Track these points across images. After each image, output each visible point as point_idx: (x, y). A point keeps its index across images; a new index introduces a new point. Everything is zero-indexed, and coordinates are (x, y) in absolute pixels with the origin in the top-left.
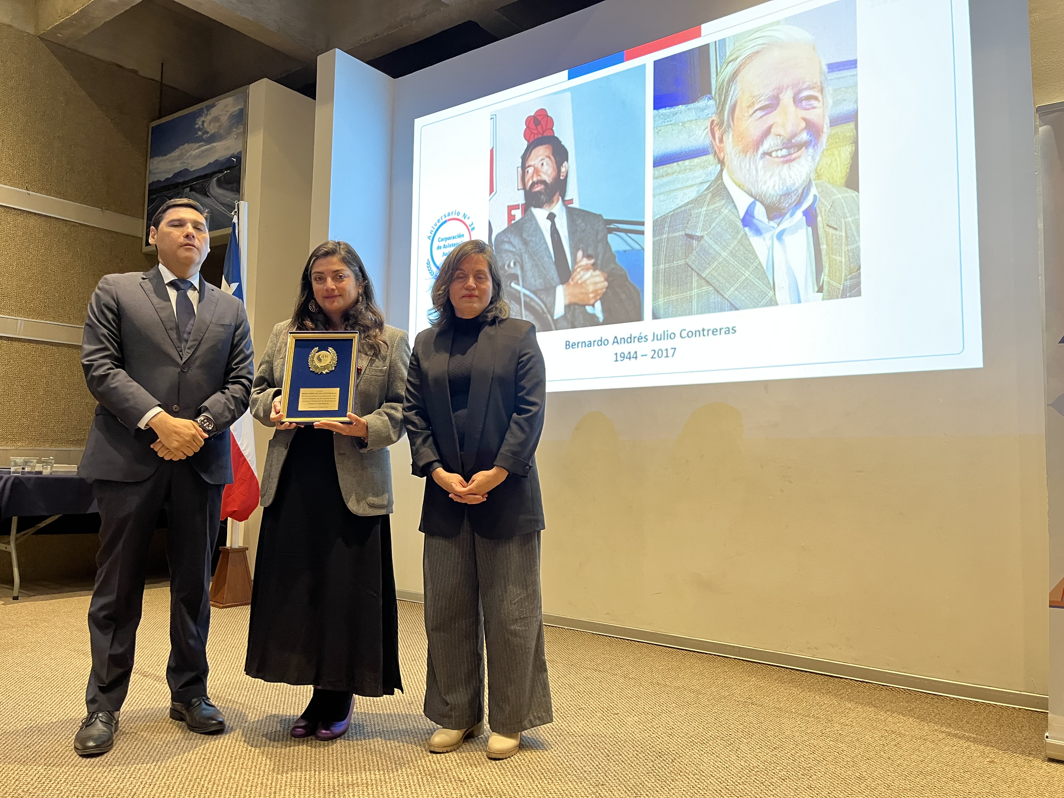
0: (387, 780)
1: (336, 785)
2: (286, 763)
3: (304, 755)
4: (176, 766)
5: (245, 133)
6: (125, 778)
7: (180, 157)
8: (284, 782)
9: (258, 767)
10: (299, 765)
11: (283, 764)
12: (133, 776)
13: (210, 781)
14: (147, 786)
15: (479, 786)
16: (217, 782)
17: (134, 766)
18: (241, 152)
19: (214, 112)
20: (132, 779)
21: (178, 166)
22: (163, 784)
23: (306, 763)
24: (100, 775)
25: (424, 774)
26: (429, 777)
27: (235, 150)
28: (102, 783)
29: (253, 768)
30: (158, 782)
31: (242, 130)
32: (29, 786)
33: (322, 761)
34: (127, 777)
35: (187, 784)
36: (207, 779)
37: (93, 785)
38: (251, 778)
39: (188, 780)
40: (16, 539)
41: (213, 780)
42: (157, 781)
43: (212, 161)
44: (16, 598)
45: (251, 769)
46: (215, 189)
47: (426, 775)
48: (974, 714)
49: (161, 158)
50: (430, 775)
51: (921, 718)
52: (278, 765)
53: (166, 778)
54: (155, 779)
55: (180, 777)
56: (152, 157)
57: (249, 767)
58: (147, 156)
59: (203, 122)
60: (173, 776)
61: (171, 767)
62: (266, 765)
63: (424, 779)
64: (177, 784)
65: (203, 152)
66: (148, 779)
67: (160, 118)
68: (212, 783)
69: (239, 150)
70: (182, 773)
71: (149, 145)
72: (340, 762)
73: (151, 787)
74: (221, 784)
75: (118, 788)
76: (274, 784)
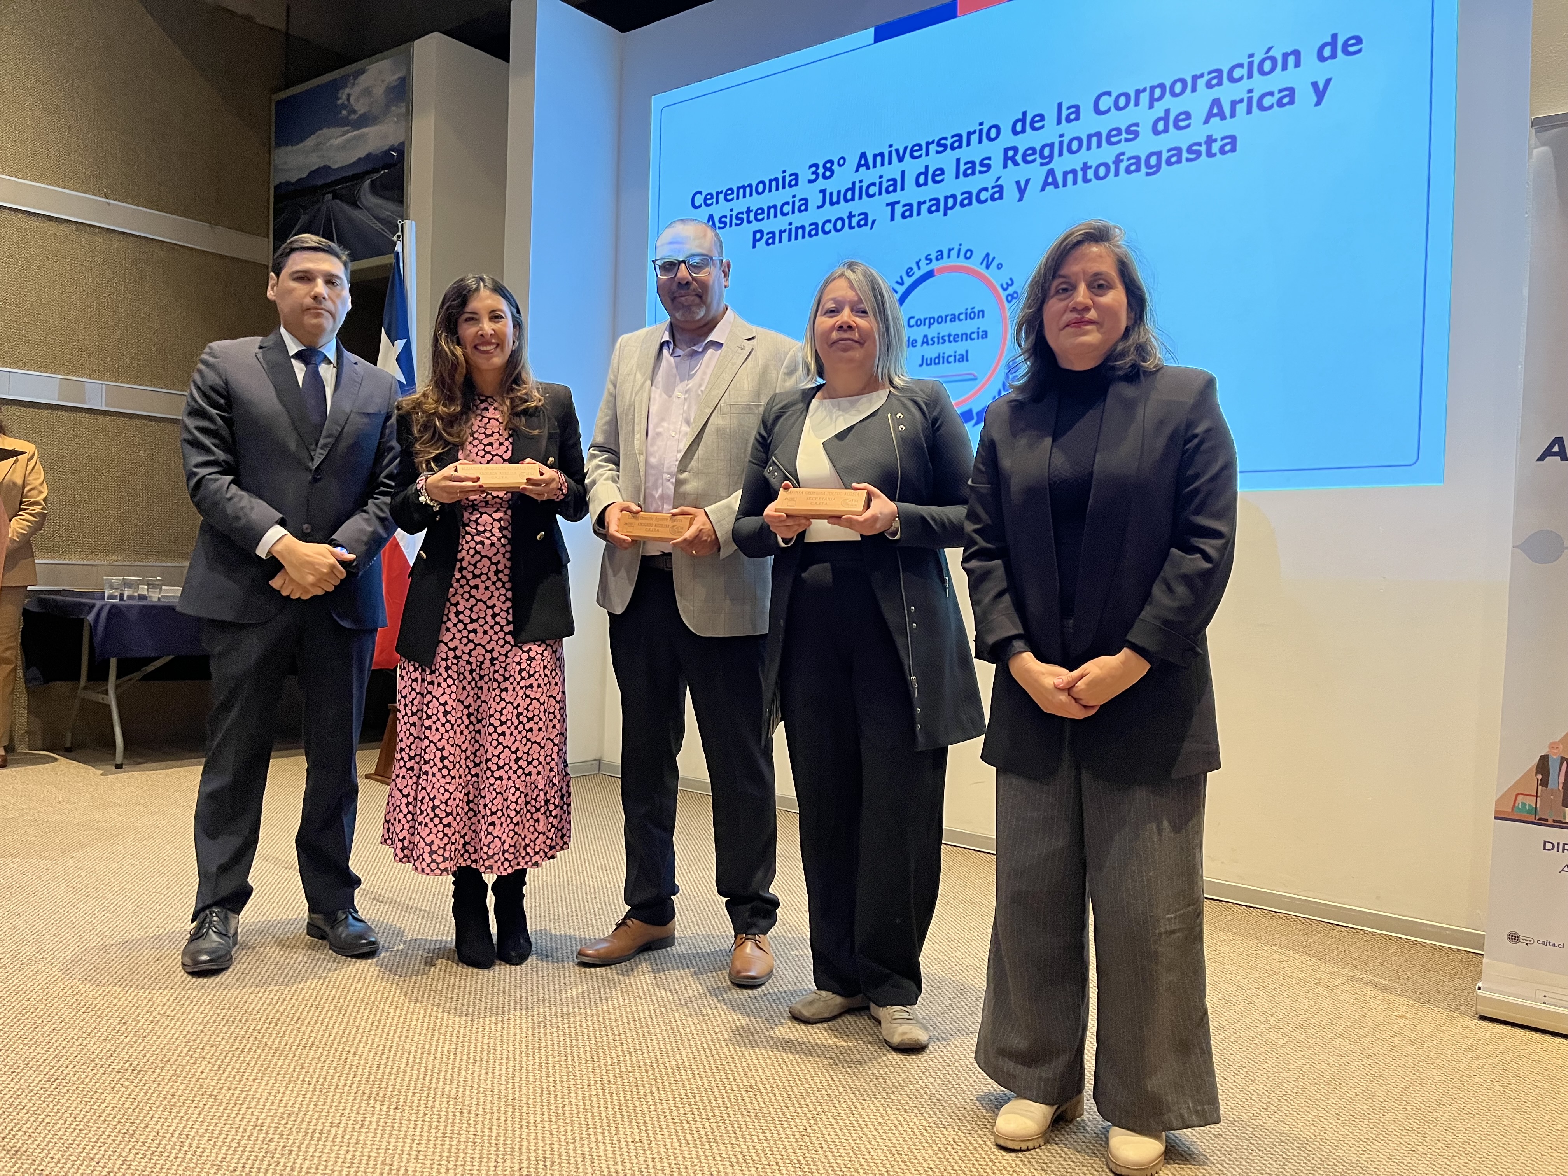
0: (611, 1011)
1: (548, 1014)
2: (485, 986)
3: (508, 977)
4: (348, 985)
5: (408, 114)
6: (284, 1000)
7: (317, 147)
8: (483, 1008)
9: (450, 989)
10: (502, 989)
11: (482, 987)
12: (295, 997)
13: (391, 1004)
14: (313, 1009)
15: (726, 1021)
16: (400, 1005)
17: (295, 986)
18: (403, 143)
19: (364, 81)
20: (293, 1001)
21: (315, 161)
22: (332, 1008)
23: (510, 986)
24: (253, 996)
25: (657, 1005)
26: (663, 1009)
27: (394, 139)
28: (256, 1005)
29: (444, 991)
30: (327, 1005)
31: (404, 110)
32: (166, 1007)
33: (530, 986)
34: (288, 998)
35: (363, 1007)
36: (388, 1002)
37: (246, 1007)
38: (443, 1002)
39: (364, 1003)
40: (117, 687)
41: (395, 1003)
42: (325, 1003)
43: (362, 154)
44: (119, 766)
45: (441, 991)
46: (369, 199)
47: (660, 1006)
48: (1394, 954)
49: (290, 148)
50: (665, 1006)
51: (1319, 957)
52: (476, 988)
53: (336, 1000)
54: (323, 1001)
55: (354, 999)
56: (278, 145)
57: (440, 989)
58: (270, 144)
59: (349, 95)
60: (346, 998)
61: (342, 986)
62: (459, 987)
63: (657, 1011)
64: (351, 1007)
65: (349, 141)
66: (314, 1001)
67: (288, 87)
68: (394, 1007)
69: (402, 140)
70: (357, 993)
71: (273, 129)
72: (552, 988)
73: (319, 1010)
74: (405, 1008)
75: (277, 1011)
76: (470, 1010)
